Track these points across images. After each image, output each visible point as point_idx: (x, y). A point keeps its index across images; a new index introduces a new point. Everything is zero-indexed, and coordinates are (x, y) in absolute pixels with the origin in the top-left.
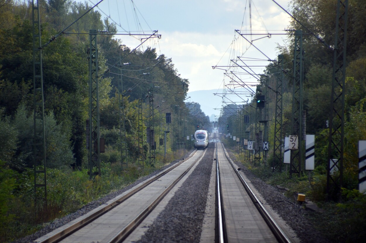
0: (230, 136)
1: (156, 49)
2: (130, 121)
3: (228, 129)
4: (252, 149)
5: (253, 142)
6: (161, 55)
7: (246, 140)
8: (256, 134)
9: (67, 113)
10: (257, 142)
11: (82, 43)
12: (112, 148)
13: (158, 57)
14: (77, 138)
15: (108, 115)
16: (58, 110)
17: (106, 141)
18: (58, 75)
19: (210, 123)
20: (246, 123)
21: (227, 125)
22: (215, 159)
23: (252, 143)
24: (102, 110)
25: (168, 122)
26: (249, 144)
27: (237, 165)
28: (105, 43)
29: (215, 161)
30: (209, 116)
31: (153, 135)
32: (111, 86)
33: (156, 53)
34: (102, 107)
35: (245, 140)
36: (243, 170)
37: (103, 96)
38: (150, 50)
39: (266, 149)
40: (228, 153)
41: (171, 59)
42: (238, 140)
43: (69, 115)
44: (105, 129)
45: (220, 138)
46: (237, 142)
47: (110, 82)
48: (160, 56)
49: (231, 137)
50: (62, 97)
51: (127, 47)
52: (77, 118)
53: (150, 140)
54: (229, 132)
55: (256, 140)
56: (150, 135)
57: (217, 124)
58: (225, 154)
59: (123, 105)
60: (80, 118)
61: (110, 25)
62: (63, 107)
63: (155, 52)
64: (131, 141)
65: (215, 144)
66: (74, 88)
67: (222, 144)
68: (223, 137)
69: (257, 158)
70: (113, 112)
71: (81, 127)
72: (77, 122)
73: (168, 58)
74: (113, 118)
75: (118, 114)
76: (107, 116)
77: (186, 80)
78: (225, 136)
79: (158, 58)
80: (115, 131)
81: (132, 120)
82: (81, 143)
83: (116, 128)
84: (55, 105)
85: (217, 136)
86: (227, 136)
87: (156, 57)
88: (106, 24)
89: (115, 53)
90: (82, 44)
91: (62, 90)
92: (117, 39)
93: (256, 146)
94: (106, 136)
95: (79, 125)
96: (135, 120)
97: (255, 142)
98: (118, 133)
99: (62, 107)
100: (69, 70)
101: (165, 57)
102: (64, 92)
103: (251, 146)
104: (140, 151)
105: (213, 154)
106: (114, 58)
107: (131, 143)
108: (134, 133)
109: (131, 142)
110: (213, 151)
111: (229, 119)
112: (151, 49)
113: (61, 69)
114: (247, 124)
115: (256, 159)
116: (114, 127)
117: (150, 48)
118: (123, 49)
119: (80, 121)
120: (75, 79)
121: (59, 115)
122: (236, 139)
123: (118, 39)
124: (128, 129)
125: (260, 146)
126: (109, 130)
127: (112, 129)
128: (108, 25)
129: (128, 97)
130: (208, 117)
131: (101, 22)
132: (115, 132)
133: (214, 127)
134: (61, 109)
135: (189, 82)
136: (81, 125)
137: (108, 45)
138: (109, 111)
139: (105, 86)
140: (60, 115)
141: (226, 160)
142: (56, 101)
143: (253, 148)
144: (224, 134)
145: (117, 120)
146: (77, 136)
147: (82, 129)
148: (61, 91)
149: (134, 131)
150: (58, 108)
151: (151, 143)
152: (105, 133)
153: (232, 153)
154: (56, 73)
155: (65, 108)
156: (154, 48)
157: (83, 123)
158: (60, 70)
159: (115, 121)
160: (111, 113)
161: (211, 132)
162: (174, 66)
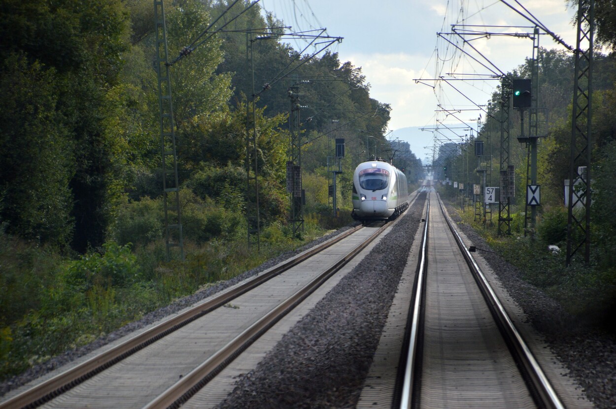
0: (448, 183)
1: (339, 55)
2: (262, 152)
3: (445, 173)
4: (493, 201)
5: (496, 189)
6: (345, 63)
7: (477, 186)
8: (501, 172)
9: (55, 120)
10: (504, 187)
11: (177, 9)
12: (213, 203)
13: (341, 65)
14: (92, 181)
15: (221, 140)
16: (29, 113)
17: (215, 189)
18: (34, 27)
19: (422, 167)
20: (478, 154)
21: (445, 167)
22: (423, 220)
23: (494, 190)
24: (209, 132)
25: (339, 156)
26: (488, 192)
27: (465, 234)
28: (262, 44)
29: (424, 222)
30: (421, 159)
31: (299, 176)
32: (231, 88)
33: (339, 60)
34: (209, 125)
35: (474, 185)
36: (482, 252)
37: (218, 108)
38: (329, 55)
39: (534, 203)
40: (446, 208)
41: (361, 68)
42: (461, 186)
43: (61, 125)
44: (215, 167)
45: (435, 186)
46: (461, 190)
47: (230, 81)
48: (344, 65)
49: (450, 184)
50: (42, 81)
51: (296, 51)
52: (90, 134)
53: (294, 185)
54: (446, 177)
55: (502, 184)
56: (293, 177)
57: (430, 168)
58: (442, 209)
59: (248, 122)
60: (98, 135)
61: (275, 23)
62: (44, 105)
63: (337, 59)
64: (261, 188)
65: (428, 194)
66: (73, 58)
67: (438, 194)
68: (438, 184)
69: (504, 220)
70: (230, 136)
71: (101, 155)
72: (91, 143)
73: (357, 67)
74: (230, 146)
75: (238, 139)
76: (217, 142)
77: (387, 106)
78: (441, 183)
79: (342, 68)
80: (232, 170)
81: (266, 149)
82: (103, 191)
83: (233, 164)
84: (23, 99)
85: (432, 183)
86: (444, 183)
87: (338, 66)
88: (268, 22)
89: (276, 60)
90: (177, 11)
91: (40, 63)
92: (284, 44)
93: (502, 196)
94: (214, 180)
95: (95, 151)
96: (272, 149)
97: (499, 189)
98: (237, 173)
99: (39, 103)
100: (64, 17)
101: (352, 66)
102: (44, 69)
103: (491, 196)
104: (279, 208)
105: (422, 210)
106: (275, 67)
107: (262, 193)
108: (270, 175)
109: (263, 191)
110: (423, 205)
111: (447, 159)
112: (331, 54)
113: (42, 14)
114: (479, 157)
115: (501, 222)
116: (230, 163)
117: (330, 52)
118: (289, 54)
119: (99, 142)
120: (77, 39)
121: (30, 125)
122: (458, 186)
123: (286, 43)
124: (258, 166)
125: (510, 195)
126: (220, 168)
127: (226, 165)
128: (271, 24)
129: (263, 110)
130: (419, 160)
131: (262, 20)
132: (231, 172)
133: (427, 172)
134: (36, 109)
135: (392, 108)
136: (100, 151)
137: (266, 48)
138: (222, 132)
139: (221, 88)
140: (35, 125)
141: (443, 222)
142: (25, 89)
143: (496, 201)
144: (440, 181)
145: (238, 150)
146: (91, 175)
147: (104, 160)
148: (37, 65)
149: (270, 170)
150: (30, 108)
151: (295, 191)
152: (212, 175)
153: (450, 207)
154: (28, 23)
155: (48, 108)
156: (335, 52)
157: (105, 145)
158: (40, 17)
159: (233, 152)
160: (227, 137)
161: (424, 178)
162: (365, 79)
